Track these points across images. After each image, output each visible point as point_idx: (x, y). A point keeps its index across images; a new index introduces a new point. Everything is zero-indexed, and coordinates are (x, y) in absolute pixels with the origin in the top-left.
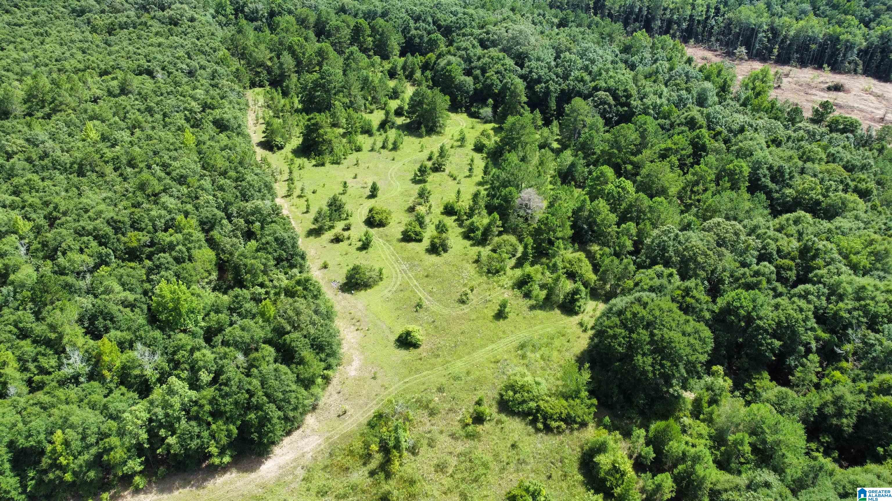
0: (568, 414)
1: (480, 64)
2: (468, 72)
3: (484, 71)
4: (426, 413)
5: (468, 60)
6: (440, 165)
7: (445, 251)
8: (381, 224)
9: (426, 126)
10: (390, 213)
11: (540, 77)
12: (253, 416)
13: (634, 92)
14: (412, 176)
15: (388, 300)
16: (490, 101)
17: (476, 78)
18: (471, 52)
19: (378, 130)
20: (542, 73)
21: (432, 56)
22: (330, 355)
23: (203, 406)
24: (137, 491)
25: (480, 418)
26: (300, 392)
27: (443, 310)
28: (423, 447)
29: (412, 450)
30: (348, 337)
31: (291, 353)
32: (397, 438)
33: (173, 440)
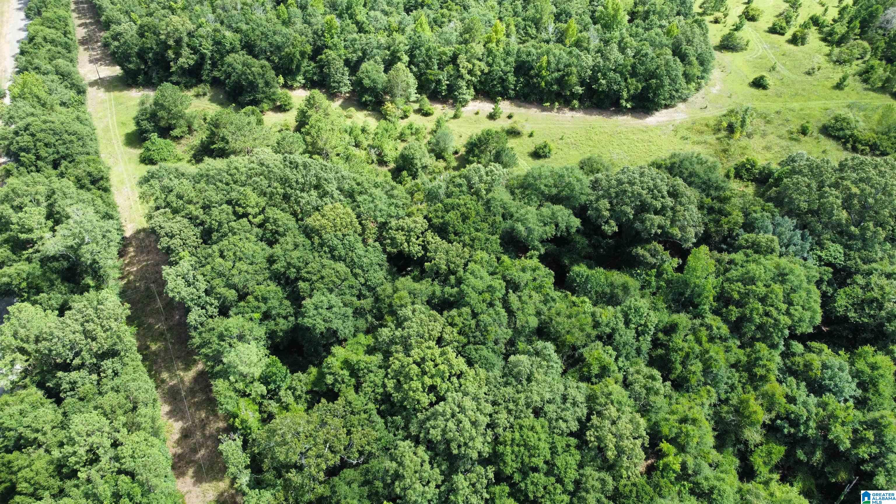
0: (875, 143)
7: (803, 44)
8: (753, 19)
10: (762, 12)
22: (705, 71)
23: (626, 66)
24: (573, 109)
25: (804, 131)
26: (682, 80)
27: (791, 75)
28: (756, 137)
29: (749, 136)
30: (715, 74)
31: (683, 58)
32: (743, 122)
33: (604, 82)
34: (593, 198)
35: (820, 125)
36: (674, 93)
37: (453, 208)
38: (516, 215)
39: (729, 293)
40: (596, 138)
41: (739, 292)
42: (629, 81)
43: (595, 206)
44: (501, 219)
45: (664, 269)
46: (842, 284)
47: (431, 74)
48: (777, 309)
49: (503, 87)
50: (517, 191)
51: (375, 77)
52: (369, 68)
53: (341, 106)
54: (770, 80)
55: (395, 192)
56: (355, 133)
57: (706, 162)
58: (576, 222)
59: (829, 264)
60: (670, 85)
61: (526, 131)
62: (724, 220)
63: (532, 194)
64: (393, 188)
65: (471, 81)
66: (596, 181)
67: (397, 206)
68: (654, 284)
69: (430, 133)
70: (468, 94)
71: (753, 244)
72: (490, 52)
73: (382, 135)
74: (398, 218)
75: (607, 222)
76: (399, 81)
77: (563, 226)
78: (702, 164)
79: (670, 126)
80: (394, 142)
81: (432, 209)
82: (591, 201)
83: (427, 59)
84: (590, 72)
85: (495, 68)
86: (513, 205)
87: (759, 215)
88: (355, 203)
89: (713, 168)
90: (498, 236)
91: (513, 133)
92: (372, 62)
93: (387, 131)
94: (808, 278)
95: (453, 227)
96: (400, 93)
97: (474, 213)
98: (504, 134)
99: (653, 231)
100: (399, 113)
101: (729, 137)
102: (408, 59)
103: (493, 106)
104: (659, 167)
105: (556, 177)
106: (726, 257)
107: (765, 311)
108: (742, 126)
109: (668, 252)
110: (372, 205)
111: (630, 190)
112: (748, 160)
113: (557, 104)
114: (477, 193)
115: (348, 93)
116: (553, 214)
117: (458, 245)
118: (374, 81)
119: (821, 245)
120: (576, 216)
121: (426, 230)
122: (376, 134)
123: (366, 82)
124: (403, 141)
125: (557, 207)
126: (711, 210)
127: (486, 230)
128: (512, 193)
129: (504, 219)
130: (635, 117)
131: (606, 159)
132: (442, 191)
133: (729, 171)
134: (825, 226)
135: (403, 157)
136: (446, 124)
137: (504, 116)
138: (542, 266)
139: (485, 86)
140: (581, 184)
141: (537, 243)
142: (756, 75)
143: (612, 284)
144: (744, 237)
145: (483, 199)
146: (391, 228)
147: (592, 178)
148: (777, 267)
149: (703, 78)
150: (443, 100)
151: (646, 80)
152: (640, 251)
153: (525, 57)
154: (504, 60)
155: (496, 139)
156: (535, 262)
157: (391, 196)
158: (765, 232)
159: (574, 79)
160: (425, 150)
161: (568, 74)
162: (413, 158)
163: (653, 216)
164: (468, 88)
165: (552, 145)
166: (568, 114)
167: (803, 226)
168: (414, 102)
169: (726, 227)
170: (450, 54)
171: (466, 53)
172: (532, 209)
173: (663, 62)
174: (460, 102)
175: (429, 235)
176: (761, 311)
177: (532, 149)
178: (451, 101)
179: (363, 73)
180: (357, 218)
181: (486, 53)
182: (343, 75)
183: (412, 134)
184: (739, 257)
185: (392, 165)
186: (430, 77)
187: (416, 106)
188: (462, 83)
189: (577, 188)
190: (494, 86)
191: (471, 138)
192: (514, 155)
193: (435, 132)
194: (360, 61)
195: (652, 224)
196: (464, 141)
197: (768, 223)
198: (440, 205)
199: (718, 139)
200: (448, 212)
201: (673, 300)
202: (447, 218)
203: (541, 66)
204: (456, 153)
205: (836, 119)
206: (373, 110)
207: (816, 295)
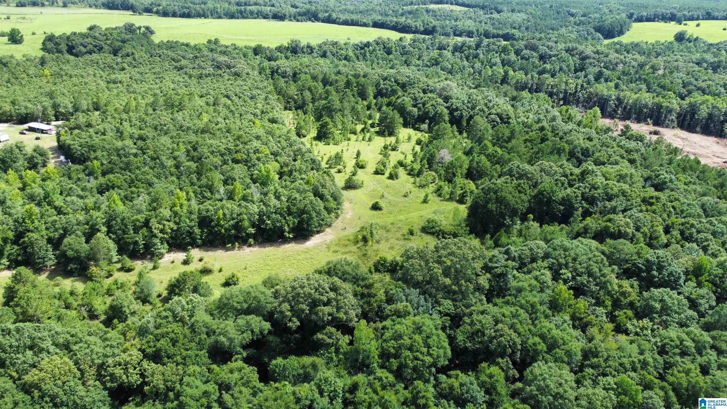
0: (455, 233)
1: (422, 101)
2: (415, 106)
3: (424, 104)
4: (384, 231)
5: (415, 99)
6: (396, 147)
7: (397, 179)
8: (362, 167)
9: (388, 131)
10: (367, 162)
11: (457, 107)
12: (305, 215)
13: (513, 116)
14: (379, 151)
15: (365, 194)
16: (427, 121)
17: (419, 109)
18: (417, 95)
19: (360, 133)
20: (458, 105)
21: (393, 98)
22: (339, 204)
23: (283, 209)
24: (250, 246)
25: (411, 233)
26: (325, 213)
27: (395, 199)
28: (383, 242)
29: (378, 242)
30: (346, 205)
31: (322, 197)
32: (372, 233)
33: (269, 222)
34: (276, 304)
35: (420, 227)
36: (321, 222)
37: (163, 337)
38: (218, 331)
39: (387, 350)
40: (272, 263)
41: (394, 348)
42: (287, 218)
43: (278, 310)
44: (206, 336)
45: (340, 345)
46: (458, 326)
47: (128, 238)
48: (421, 353)
49: (191, 238)
50: (215, 312)
51: (78, 248)
52: (71, 241)
53: (47, 277)
54: (382, 204)
55: (109, 335)
56: (64, 298)
57: (351, 263)
58: (267, 326)
59: (447, 315)
60: (317, 217)
61: (216, 268)
62: (373, 300)
63: (227, 312)
64: (106, 333)
65: (163, 238)
66: (277, 292)
67: (112, 347)
68: (335, 358)
69: (134, 285)
70: (163, 248)
71: (395, 311)
72: (176, 214)
73: (90, 294)
74: (114, 355)
75: (290, 320)
76: (100, 247)
77: (257, 330)
78: (349, 265)
79: (324, 245)
80: (102, 298)
81: (144, 342)
82: (275, 307)
83: (123, 227)
84: (257, 217)
85: (182, 225)
86: (214, 324)
87: (394, 291)
88: (72, 353)
89: (357, 267)
90: (205, 351)
91: (206, 271)
92: (73, 236)
93: (94, 289)
94: (435, 326)
95: (166, 352)
96: (103, 257)
97: (181, 337)
98: (198, 273)
99: (325, 319)
100: (104, 273)
101: (365, 246)
102: (106, 229)
103: (185, 254)
104: (320, 272)
105: (245, 294)
106: (380, 325)
107: (414, 356)
108: (372, 236)
109: (339, 332)
110: (87, 351)
111: (302, 292)
112: (380, 258)
113: (237, 244)
114: (182, 320)
115: (53, 265)
116: (247, 322)
117: (172, 365)
118: (77, 251)
119: (438, 302)
120: (266, 321)
121: (141, 361)
122: (84, 294)
123: (70, 253)
124: (110, 295)
125: (249, 317)
126: (363, 296)
127: (195, 348)
128: (212, 315)
129: (208, 336)
130: (298, 243)
131: (282, 276)
132: (151, 326)
133: (370, 268)
134: (437, 290)
135: (112, 308)
136: (148, 275)
137: (196, 260)
138: (246, 366)
139: (176, 240)
140: (265, 296)
141: (238, 349)
142: (373, 202)
143: (303, 367)
144: (388, 309)
145: (187, 324)
146: (109, 366)
147: (273, 290)
148: (414, 323)
149: (338, 209)
150: (142, 257)
151: (299, 216)
152: (320, 336)
153: (205, 213)
154: (189, 218)
155: (192, 278)
156: (240, 363)
157: (106, 339)
158: (401, 302)
159: (246, 223)
160: (132, 298)
161: (241, 221)
162: (121, 307)
163: (323, 307)
164: (162, 243)
165: (239, 275)
166: (247, 250)
167: (423, 293)
168: (116, 262)
169: (375, 305)
170: (142, 220)
171: (156, 217)
172: (230, 322)
173: (308, 202)
174: (157, 256)
175: (145, 364)
176: (411, 357)
177: (223, 281)
178: (149, 257)
179: (66, 246)
180: (75, 365)
181: (173, 215)
182: (47, 251)
183: (118, 288)
184: (388, 323)
185: (103, 317)
186: (128, 240)
187: (119, 266)
188: (157, 241)
189: (262, 300)
190: (184, 239)
191: (170, 281)
192: (209, 287)
193: (139, 282)
194: (62, 237)
195: (324, 314)
196: (165, 285)
197: (401, 295)
198: (151, 336)
199: (358, 248)
200: (158, 340)
201: (351, 366)
202: (158, 345)
203: (219, 218)
204: (159, 296)
205: (428, 221)
206: (79, 275)
207: (443, 336)
